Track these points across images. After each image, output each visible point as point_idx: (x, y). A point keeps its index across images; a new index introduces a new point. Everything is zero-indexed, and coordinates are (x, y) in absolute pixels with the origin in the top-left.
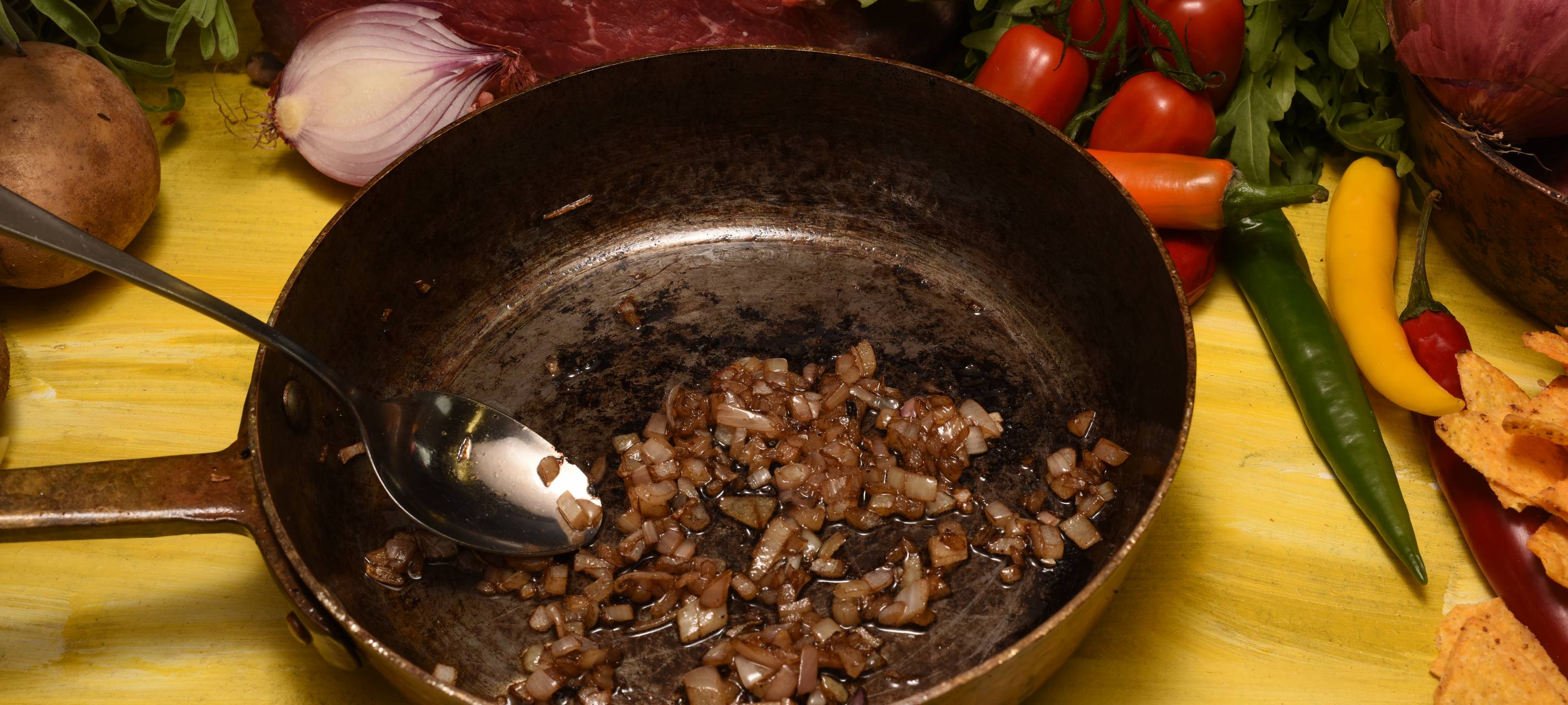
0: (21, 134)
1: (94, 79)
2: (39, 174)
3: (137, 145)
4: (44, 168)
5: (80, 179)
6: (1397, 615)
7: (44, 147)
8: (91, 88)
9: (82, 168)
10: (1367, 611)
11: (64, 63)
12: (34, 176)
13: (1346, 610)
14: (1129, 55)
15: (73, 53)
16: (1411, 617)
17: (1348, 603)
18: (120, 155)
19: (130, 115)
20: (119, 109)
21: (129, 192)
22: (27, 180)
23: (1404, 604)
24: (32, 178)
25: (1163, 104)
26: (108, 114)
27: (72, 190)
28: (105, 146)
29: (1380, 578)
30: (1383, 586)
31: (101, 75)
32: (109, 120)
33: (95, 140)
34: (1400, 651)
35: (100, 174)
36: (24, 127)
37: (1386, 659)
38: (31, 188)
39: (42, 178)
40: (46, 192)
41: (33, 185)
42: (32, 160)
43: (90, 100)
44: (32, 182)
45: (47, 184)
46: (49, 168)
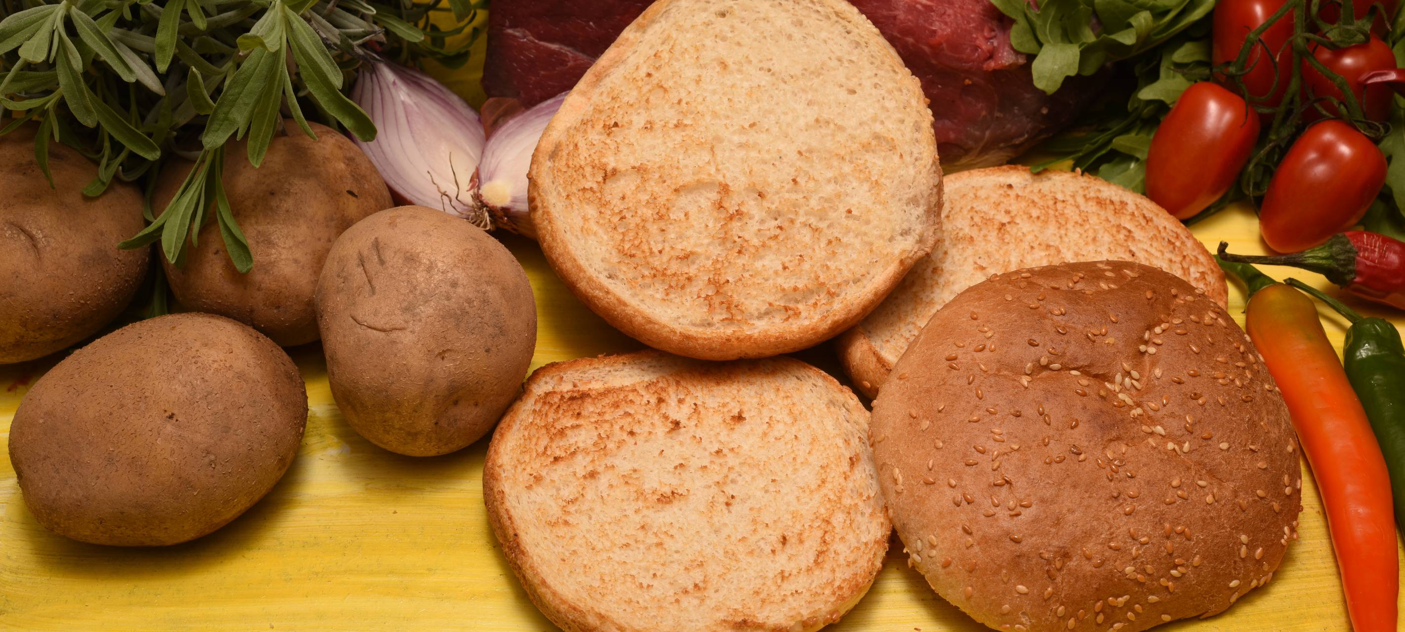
0: (277, 206)
1: (345, 157)
2: (291, 244)
4: (296, 239)
7: (297, 219)
8: (342, 166)
9: (329, 240)
11: (320, 141)
12: (287, 246)
15: (328, 132)
19: (376, 192)
20: (366, 186)
22: (280, 249)
24: (283, 248)
26: (356, 191)
27: (319, 260)
31: (352, 154)
32: (356, 196)
33: (343, 215)
36: (280, 199)
38: (283, 257)
39: (294, 249)
40: (296, 261)
41: (285, 254)
42: (286, 231)
43: (341, 177)
44: (284, 251)
45: (299, 254)
46: (300, 239)
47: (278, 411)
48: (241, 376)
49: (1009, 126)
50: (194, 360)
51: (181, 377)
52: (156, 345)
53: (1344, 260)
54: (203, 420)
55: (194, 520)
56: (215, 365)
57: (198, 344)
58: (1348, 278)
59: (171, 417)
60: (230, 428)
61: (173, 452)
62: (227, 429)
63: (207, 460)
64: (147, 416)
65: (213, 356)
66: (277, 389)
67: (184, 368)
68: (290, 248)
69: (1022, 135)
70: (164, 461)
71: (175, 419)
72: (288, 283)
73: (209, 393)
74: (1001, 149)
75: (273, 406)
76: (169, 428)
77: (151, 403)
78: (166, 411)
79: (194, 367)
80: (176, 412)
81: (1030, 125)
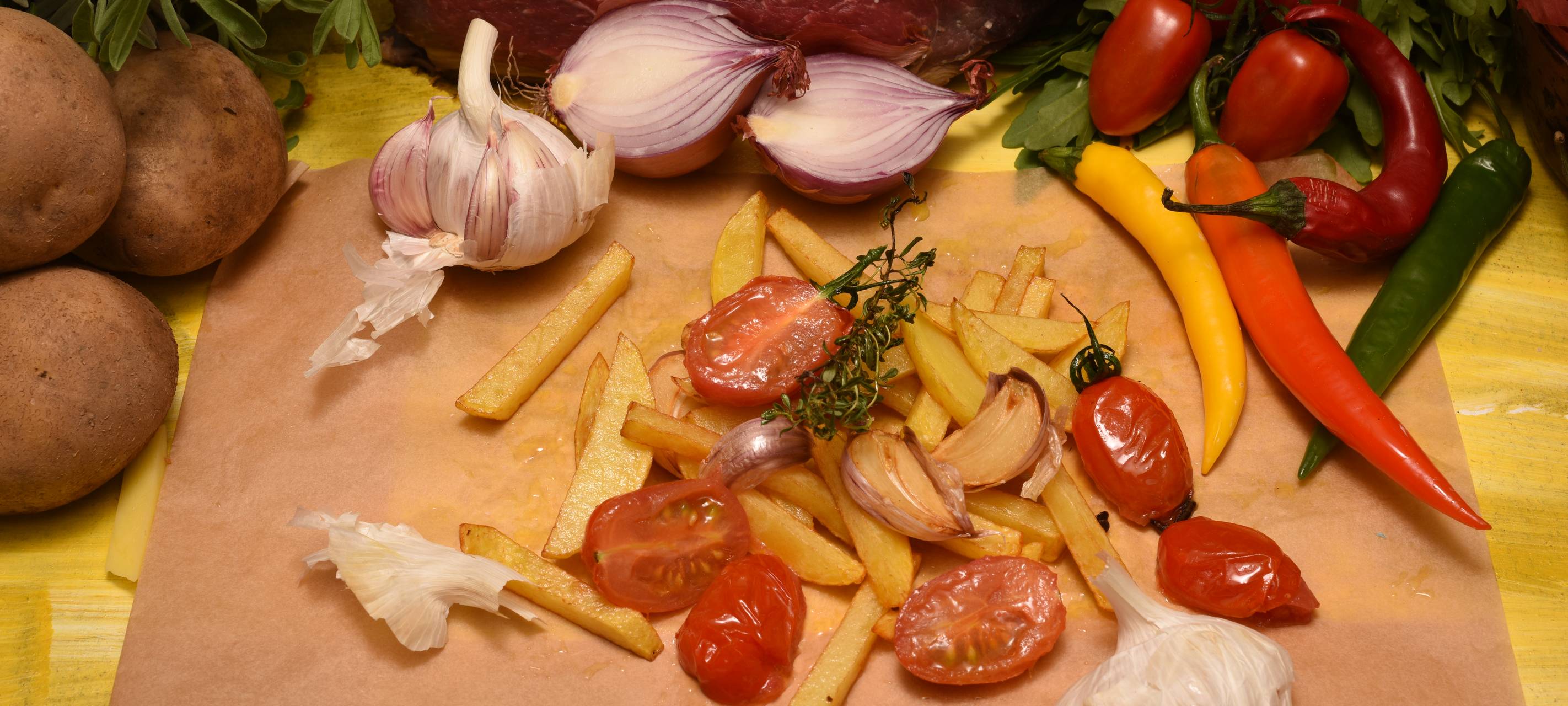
0: (147, 128)
1: (224, 70)
2: (163, 168)
3: (262, 139)
4: (168, 162)
5: (203, 173)
6: (1548, 545)
7: (169, 141)
8: (220, 81)
9: (205, 162)
10: (1520, 543)
11: (194, 55)
12: (158, 170)
13: (1500, 543)
14: (1257, 13)
15: (206, 44)
16: (1561, 547)
17: (1502, 536)
18: (244, 149)
19: (257, 108)
20: (247, 102)
21: (252, 185)
22: (151, 173)
23: (1554, 534)
24: (154, 172)
25: (1300, 61)
26: (234, 109)
27: (194, 184)
28: (230, 140)
29: (1528, 510)
30: (1532, 517)
31: (231, 68)
32: (235, 114)
33: (220, 135)
34: (1555, 580)
35: (223, 168)
36: (151, 120)
37: (1543, 588)
38: (154, 182)
39: (166, 172)
40: (168, 186)
41: (156, 179)
42: (157, 154)
43: (218, 93)
44: (155, 176)
45: (170, 178)
46: (173, 162)
47: (154, 362)
48: (113, 327)
49: (951, 41)
50: (62, 313)
51: (50, 332)
52: (16, 298)
53: (1293, 206)
54: (78, 377)
55: (72, 483)
56: (85, 318)
57: (63, 296)
58: (1298, 226)
59: (43, 375)
60: (107, 383)
61: (48, 413)
62: (104, 384)
63: (85, 419)
64: (17, 376)
65: (81, 307)
66: (151, 339)
67: (52, 322)
68: (162, 172)
69: (966, 51)
70: (40, 423)
71: (48, 377)
72: (160, 209)
73: (83, 348)
74: (944, 66)
75: (148, 357)
76: (42, 387)
77: (20, 361)
78: (37, 369)
79: (63, 321)
80: (48, 370)
81: (973, 41)
